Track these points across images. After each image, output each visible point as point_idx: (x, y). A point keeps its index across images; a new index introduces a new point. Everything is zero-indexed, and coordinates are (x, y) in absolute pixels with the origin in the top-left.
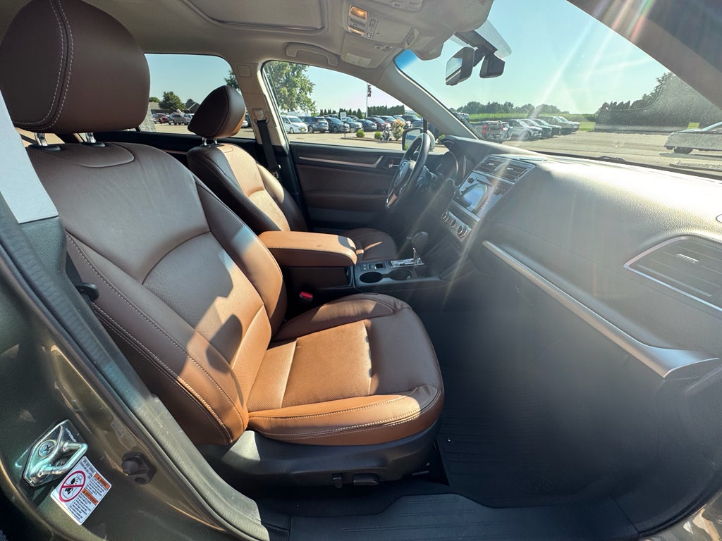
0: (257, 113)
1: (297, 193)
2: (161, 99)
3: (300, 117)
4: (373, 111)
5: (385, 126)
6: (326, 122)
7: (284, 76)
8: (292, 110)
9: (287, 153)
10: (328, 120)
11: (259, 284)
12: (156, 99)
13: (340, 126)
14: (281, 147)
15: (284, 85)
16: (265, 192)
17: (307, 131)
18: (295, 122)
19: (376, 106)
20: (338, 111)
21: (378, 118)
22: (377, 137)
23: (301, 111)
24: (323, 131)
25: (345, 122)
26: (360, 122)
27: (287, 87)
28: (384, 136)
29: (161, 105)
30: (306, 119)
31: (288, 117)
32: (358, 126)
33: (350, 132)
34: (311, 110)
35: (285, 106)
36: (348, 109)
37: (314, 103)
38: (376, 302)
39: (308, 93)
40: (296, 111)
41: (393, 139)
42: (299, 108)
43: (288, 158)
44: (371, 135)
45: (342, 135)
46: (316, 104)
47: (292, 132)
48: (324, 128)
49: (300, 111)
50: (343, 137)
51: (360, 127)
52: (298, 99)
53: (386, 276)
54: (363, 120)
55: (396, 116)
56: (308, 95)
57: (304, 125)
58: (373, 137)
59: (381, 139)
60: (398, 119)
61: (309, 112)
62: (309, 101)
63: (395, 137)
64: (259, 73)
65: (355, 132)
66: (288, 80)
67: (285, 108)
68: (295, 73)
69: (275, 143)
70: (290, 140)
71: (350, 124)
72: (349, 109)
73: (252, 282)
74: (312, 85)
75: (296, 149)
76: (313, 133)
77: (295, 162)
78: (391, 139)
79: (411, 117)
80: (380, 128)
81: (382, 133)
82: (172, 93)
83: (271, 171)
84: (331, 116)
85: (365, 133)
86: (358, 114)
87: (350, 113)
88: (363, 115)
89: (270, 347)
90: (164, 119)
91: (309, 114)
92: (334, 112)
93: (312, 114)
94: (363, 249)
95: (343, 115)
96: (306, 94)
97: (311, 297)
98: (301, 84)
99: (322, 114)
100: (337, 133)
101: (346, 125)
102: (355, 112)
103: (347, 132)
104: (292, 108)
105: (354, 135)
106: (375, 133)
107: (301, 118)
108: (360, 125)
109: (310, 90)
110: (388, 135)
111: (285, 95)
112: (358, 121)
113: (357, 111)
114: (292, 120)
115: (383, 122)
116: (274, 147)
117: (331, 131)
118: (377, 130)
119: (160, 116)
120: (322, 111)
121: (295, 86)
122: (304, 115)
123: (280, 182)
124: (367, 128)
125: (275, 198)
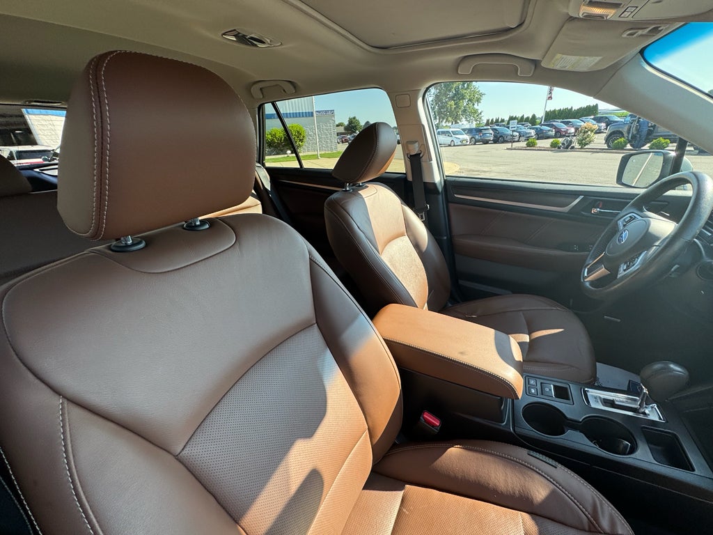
0: (411, 147)
1: (445, 238)
2: (346, 123)
3: (462, 130)
4: (551, 116)
5: (566, 132)
6: (491, 132)
7: (453, 90)
8: (456, 123)
9: (440, 190)
10: (493, 130)
11: (367, 399)
12: (343, 123)
13: (507, 136)
14: (434, 184)
15: (452, 98)
16: (406, 238)
17: (468, 143)
18: (457, 134)
19: (557, 109)
20: (507, 119)
21: (558, 123)
22: (554, 145)
23: (466, 122)
24: (486, 142)
25: (513, 131)
26: (533, 129)
27: (454, 101)
28: (563, 144)
29: (346, 128)
30: (470, 131)
31: (451, 130)
32: (530, 133)
33: (518, 141)
34: (476, 121)
35: (450, 119)
36: (519, 115)
37: (481, 113)
38: (552, 487)
39: (476, 104)
40: (460, 123)
41: (577, 146)
42: (464, 119)
43: (440, 197)
44: (546, 143)
45: (509, 145)
46: (483, 114)
47: (452, 144)
48: (489, 138)
49: (464, 123)
50: (510, 147)
51: (533, 134)
52: (465, 111)
53: (574, 425)
54: (538, 126)
55: (584, 118)
56: (476, 106)
57: (467, 137)
58: (549, 146)
59: (559, 148)
60: (589, 122)
61: (475, 123)
62: (476, 111)
63: (580, 144)
64: (420, 100)
65: (525, 140)
66: (457, 93)
67: (449, 122)
68: (466, 85)
69: (427, 180)
70: (446, 174)
71: (519, 132)
72: (521, 116)
73: (357, 395)
74: (482, 95)
75: (453, 186)
76: (475, 144)
77: (449, 200)
78: (573, 147)
79: (606, 118)
80: (559, 133)
81: (561, 140)
82: (354, 118)
83: (417, 212)
84: (498, 125)
85: (537, 141)
86: (533, 120)
87: (522, 120)
88: (538, 121)
89: (367, 486)
90: (345, 140)
91: (474, 126)
92: (503, 121)
93: (476, 124)
94: (530, 334)
95: (514, 124)
96: (473, 105)
97: (438, 424)
98: (470, 96)
99: (487, 124)
100: (502, 143)
101: (515, 134)
102: (528, 118)
103: (514, 142)
104: (456, 120)
105: (524, 144)
106: (552, 140)
107: (464, 130)
108: (533, 132)
109: (478, 100)
110: (571, 142)
111: (451, 108)
112: (530, 128)
113: (531, 117)
114: (454, 133)
115: (564, 127)
116: (425, 184)
117: (496, 141)
118: (555, 137)
119: (343, 137)
120: (488, 121)
121: (463, 99)
122: (467, 126)
123: (425, 226)
124: (541, 135)
125: (417, 246)
